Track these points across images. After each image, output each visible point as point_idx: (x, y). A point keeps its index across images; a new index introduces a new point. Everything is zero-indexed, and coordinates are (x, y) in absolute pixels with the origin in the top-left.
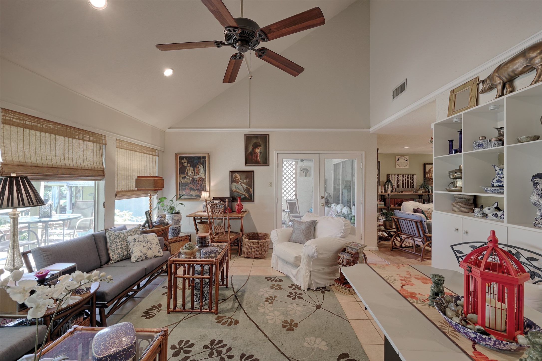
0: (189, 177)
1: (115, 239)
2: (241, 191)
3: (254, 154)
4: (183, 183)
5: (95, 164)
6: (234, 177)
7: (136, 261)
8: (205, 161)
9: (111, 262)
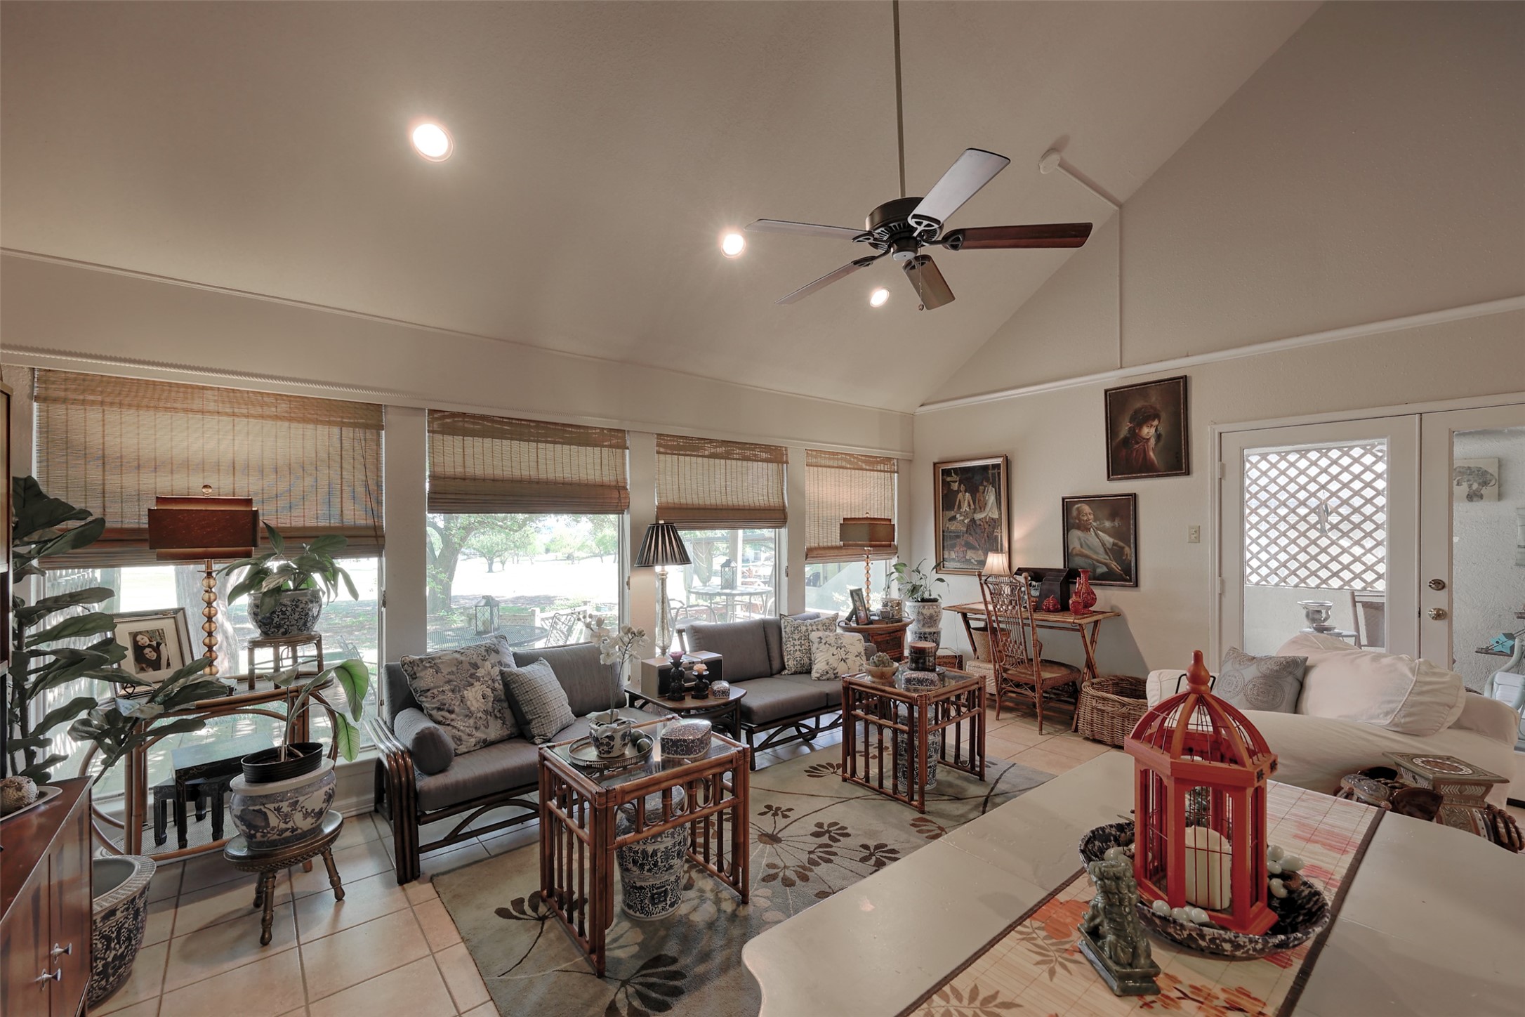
0: (962, 518)
1: (793, 633)
2: (1097, 553)
3: (1137, 443)
4: (950, 532)
5: (771, 500)
6: (1074, 513)
7: (819, 679)
8: (999, 474)
9: (786, 672)
